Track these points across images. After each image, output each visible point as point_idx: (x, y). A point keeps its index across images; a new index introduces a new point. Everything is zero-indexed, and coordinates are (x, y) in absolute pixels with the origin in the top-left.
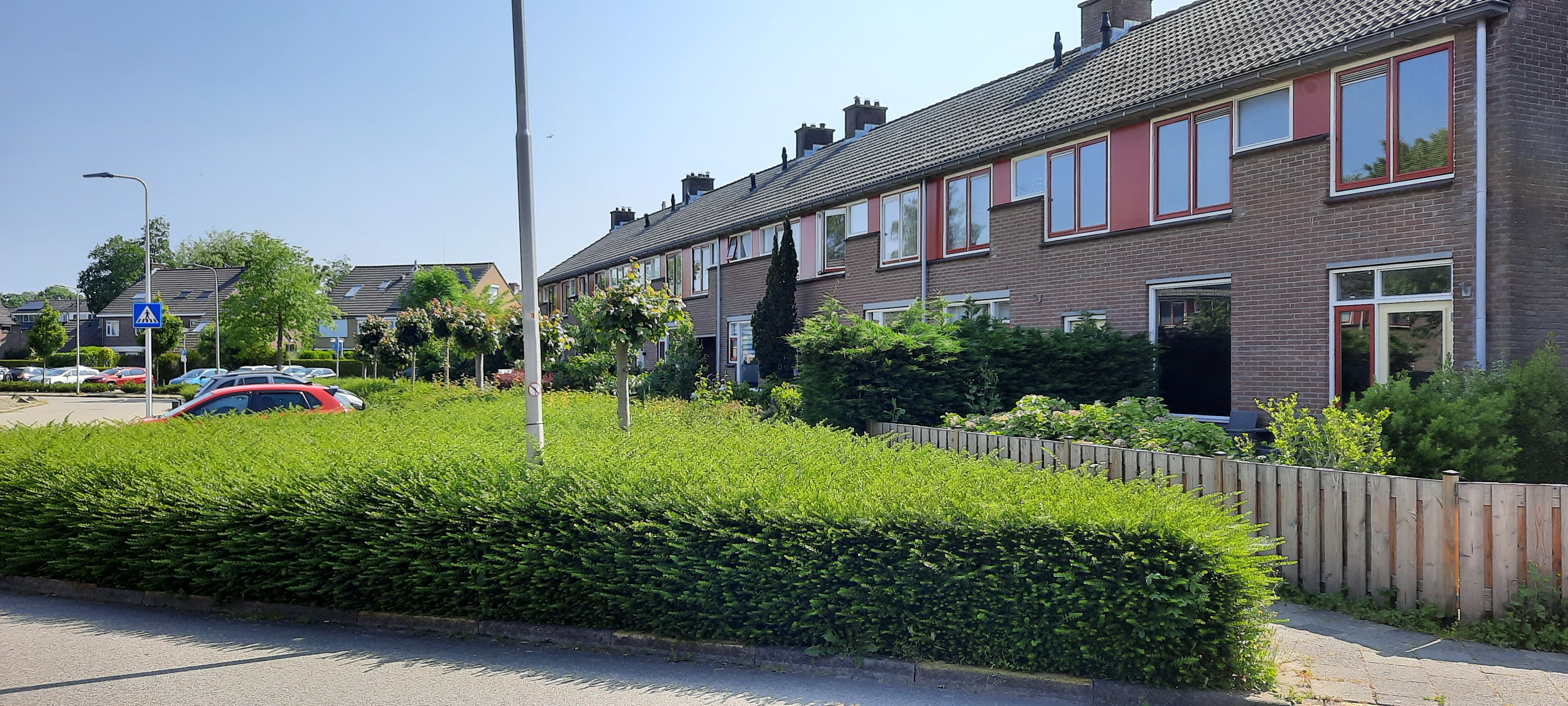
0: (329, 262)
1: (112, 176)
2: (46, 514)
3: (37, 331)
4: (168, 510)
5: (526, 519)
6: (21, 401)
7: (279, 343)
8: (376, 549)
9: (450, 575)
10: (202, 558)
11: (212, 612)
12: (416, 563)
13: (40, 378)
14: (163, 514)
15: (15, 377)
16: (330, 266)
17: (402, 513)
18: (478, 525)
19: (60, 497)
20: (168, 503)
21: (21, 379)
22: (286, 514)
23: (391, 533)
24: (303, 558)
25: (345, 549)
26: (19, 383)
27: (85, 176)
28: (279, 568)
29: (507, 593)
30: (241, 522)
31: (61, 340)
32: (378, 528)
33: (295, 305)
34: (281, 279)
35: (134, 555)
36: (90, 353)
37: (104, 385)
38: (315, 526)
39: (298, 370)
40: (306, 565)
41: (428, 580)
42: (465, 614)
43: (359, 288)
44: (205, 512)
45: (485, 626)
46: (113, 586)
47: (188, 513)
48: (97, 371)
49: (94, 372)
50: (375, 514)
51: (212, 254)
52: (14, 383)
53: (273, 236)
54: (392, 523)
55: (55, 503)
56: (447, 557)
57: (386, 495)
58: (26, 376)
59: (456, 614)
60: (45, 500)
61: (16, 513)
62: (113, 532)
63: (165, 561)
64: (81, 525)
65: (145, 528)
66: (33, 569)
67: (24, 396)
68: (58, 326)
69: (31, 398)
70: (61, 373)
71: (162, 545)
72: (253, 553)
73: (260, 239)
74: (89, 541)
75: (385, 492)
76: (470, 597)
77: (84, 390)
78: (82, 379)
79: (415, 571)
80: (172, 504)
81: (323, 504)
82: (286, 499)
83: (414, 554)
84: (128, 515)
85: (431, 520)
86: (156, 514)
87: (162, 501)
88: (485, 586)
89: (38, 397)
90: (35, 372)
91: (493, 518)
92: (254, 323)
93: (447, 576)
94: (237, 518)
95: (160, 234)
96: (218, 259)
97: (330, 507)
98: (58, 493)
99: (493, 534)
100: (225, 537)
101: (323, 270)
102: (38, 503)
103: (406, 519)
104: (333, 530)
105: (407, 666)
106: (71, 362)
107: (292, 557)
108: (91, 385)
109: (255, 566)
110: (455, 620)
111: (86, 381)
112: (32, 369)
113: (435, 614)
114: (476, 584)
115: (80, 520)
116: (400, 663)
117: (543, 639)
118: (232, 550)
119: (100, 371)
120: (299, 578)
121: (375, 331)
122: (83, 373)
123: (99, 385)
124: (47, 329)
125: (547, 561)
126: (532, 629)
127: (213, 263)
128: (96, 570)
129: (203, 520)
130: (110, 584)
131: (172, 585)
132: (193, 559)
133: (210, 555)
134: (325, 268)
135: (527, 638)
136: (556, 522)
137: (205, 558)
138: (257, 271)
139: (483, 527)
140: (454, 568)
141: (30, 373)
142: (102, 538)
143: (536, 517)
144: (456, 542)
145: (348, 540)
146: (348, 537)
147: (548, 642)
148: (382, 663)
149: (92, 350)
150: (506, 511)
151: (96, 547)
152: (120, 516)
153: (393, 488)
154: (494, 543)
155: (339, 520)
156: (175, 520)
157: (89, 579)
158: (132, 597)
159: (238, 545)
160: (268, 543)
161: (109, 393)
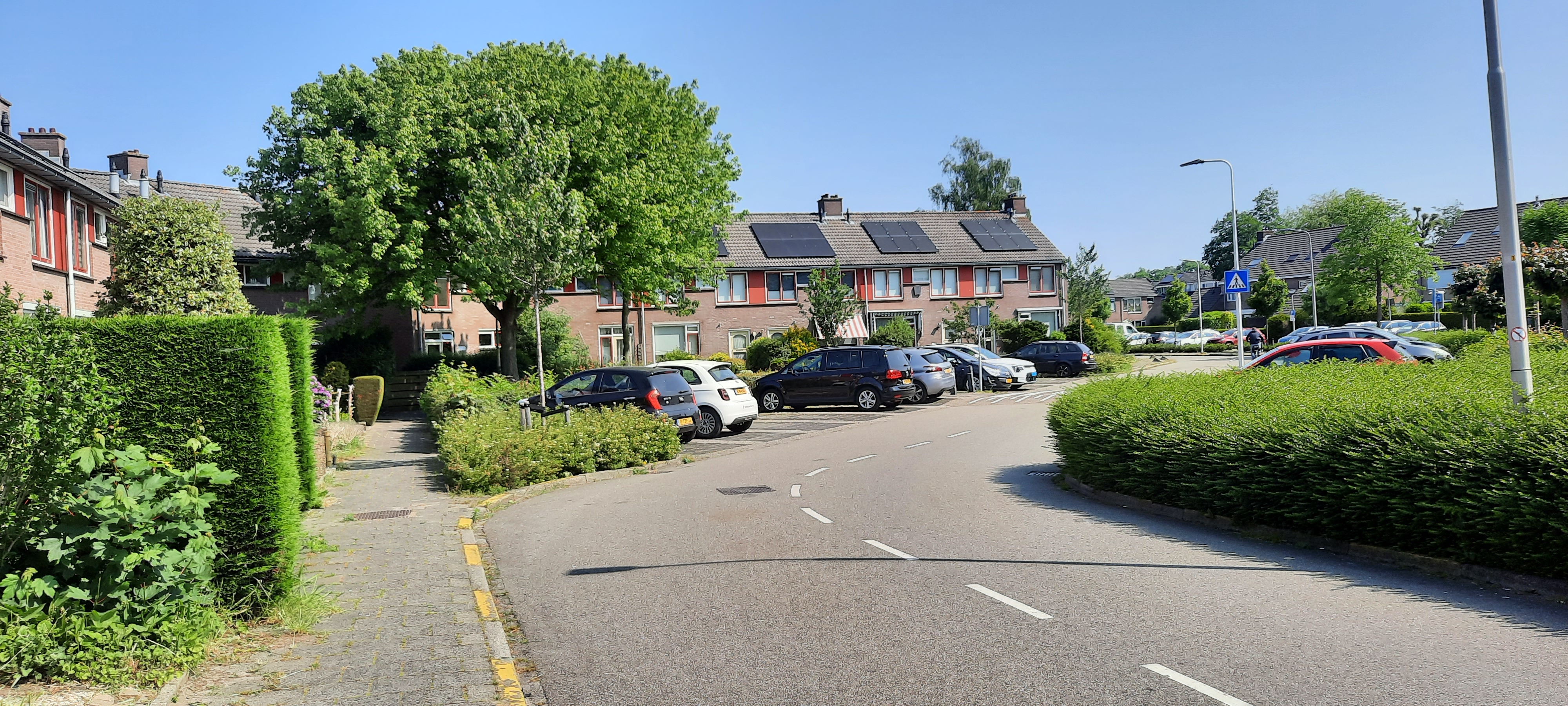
0: (1439, 210)
1: (1203, 162)
2: (1114, 443)
3: (1168, 300)
4: (1194, 444)
5: (1503, 466)
6: (1156, 360)
7: (1379, 299)
8: (1355, 486)
9: (1429, 516)
10: (1220, 484)
11: (1231, 530)
12: (1393, 501)
13: (1173, 340)
14: (1189, 446)
15: (1154, 341)
16: (1440, 213)
17: (1379, 454)
18: (1451, 469)
19: (1124, 431)
20: (1194, 438)
21: (1158, 342)
22: (1282, 451)
23: (1369, 472)
24: (1297, 490)
25: (1330, 484)
26: (1157, 345)
27: (1182, 166)
28: (1279, 497)
29: (1484, 537)
30: (1247, 455)
31: (1187, 307)
32: (1358, 467)
33: (1392, 258)
34: (1378, 234)
35: (1172, 479)
36: (1214, 317)
37: (1225, 347)
38: (1304, 462)
39: (1404, 324)
40: (1301, 497)
41: (1406, 519)
42: (1448, 555)
43: (1470, 234)
44: (1220, 447)
45: (1468, 569)
46: (1163, 504)
47: (1209, 447)
48: (1218, 333)
49: (1215, 334)
50: (1353, 454)
51: (1319, 216)
52: (1153, 346)
53: (1368, 193)
54: (1369, 463)
55: (1120, 435)
56: (1424, 499)
57: (1364, 438)
58: (1163, 339)
59: (1439, 555)
60: (1114, 433)
61: (1097, 442)
62: (1157, 459)
63: (1193, 484)
64: (1136, 453)
65: (1179, 458)
66: (1110, 485)
67: (1158, 356)
68: (1184, 295)
69: (1163, 358)
70: (1189, 336)
71: (1191, 471)
72: (1258, 483)
73: (1355, 196)
74: (1142, 465)
75: (1364, 434)
76: (1450, 539)
77: (1206, 350)
78: (1205, 340)
79: (1393, 509)
80: (1198, 439)
81: (1311, 443)
82: (1281, 438)
83: (1393, 493)
84: (1166, 447)
85: (1406, 461)
86: (1184, 446)
87: (1190, 436)
88: (1464, 529)
89: (1170, 357)
90: (1170, 336)
91: (1465, 462)
92: (1351, 280)
93: (1425, 516)
94: (1244, 453)
95: (1270, 202)
96: (1323, 219)
97: (1316, 446)
98: (1121, 427)
99: (1469, 479)
100: (1235, 468)
101: (1433, 218)
102: (1108, 435)
103: (1383, 460)
104: (1319, 467)
105: (1373, 591)
106: (1194, 326)
107: (1288, 488)
108: (1212, 345)
109: (1260, 495)
110: (1438, 560)
111: (1209, 342)
112: (1167, 333)
113: (1420, 553)
114: (1454, 526)
115: (1137, 449)
116: (1368, 588)
117: (1528, 589)
118: (1241, 479)
119: (1221, 332)
120: (1295, 507)
121: (1471, 280)
122: (1207, 335)
123: (1219, 345)
124: (1176, 299)
125: (1525, 509)
126: (1517, 577)
127: (1321, 224)
128: (1150, 489)
129: (1219, 453)
130: (1160, 501)
131: (1202, 506)
132: (1214, 485)
133: (1225, 482)
134: (1434, 217)
135: (1512, 586)
136: (1535, 470)
137: (1220, 485)
138: (1353, 228)
139: (1457, 471)
140: (1430, 509)
141: (1166, 337)
142: (1150, 463)
143: (1514, 464)
144: (1431, 484)
145: (1333, 478)
146: (1335, 476)
147: (1533, 592)
148: (1351, 585)
149: (1215, 315)
150: (1480, 457)
151: (1146, 471)
152: (1160, 447)
153: (1371, 430)
154: (1470, 487)
155: (1324, 458)
156: (1200, 451)
157: (1144, 495)
158: (1175, 512)
159: (1246, 475)
160: (1268, 475)
161: (1228, 352)
